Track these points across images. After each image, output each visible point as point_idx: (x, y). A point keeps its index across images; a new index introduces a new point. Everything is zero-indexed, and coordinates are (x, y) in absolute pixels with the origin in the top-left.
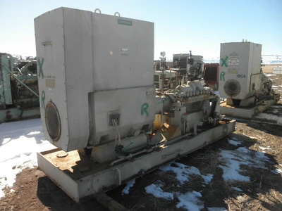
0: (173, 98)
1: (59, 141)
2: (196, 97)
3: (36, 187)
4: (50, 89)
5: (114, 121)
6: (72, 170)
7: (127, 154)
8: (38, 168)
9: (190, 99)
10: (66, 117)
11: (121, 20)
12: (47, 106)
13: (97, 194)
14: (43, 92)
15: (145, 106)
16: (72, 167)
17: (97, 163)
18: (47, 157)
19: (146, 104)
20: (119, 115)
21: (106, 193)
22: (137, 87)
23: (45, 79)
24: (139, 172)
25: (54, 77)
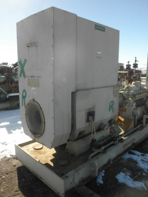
0: (125, 96)
1: (42, 137)
2: (141, 95)
3: (17, 178)
4: (33, 88)
5: (90, 118)
6: (52, 164)
7: (99, 147)
8: (15, 158)
9: (137, 96)
10: (53, 116)
11: (97, 26)
12: (28, 104)
13: (78, 186)
14: (24, 90)
15: (112, 104)
16: (52, 161)
17: (72, 155)
18: (24, 149)
19: (113, 102)
20: (94, 112)
21: (85, 185)
22: (107, 87)
23: (27, 78)
24: (108, 162)
25: (39, 77)
